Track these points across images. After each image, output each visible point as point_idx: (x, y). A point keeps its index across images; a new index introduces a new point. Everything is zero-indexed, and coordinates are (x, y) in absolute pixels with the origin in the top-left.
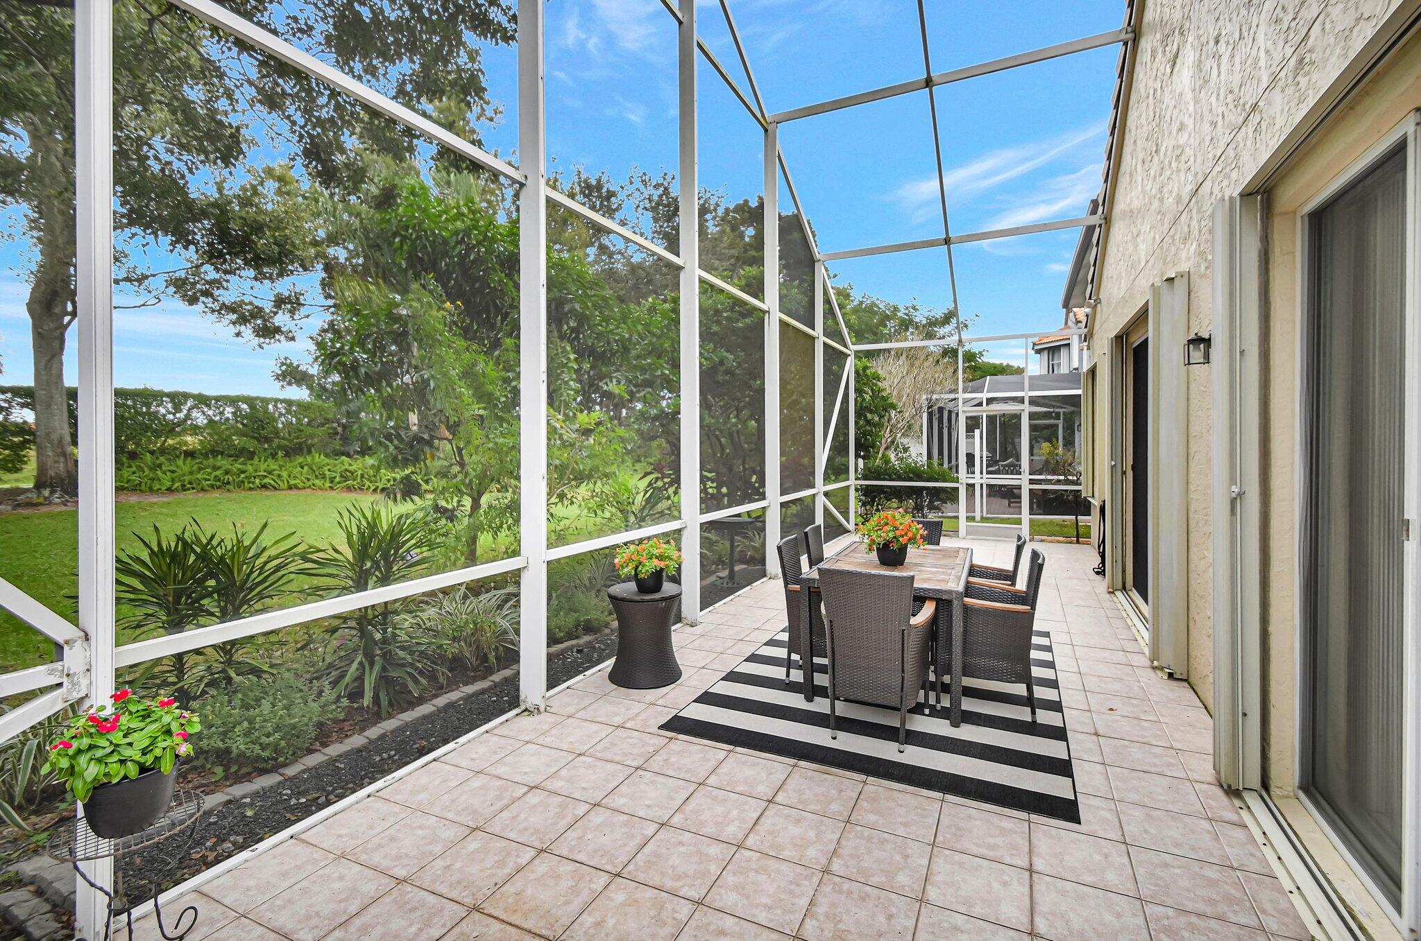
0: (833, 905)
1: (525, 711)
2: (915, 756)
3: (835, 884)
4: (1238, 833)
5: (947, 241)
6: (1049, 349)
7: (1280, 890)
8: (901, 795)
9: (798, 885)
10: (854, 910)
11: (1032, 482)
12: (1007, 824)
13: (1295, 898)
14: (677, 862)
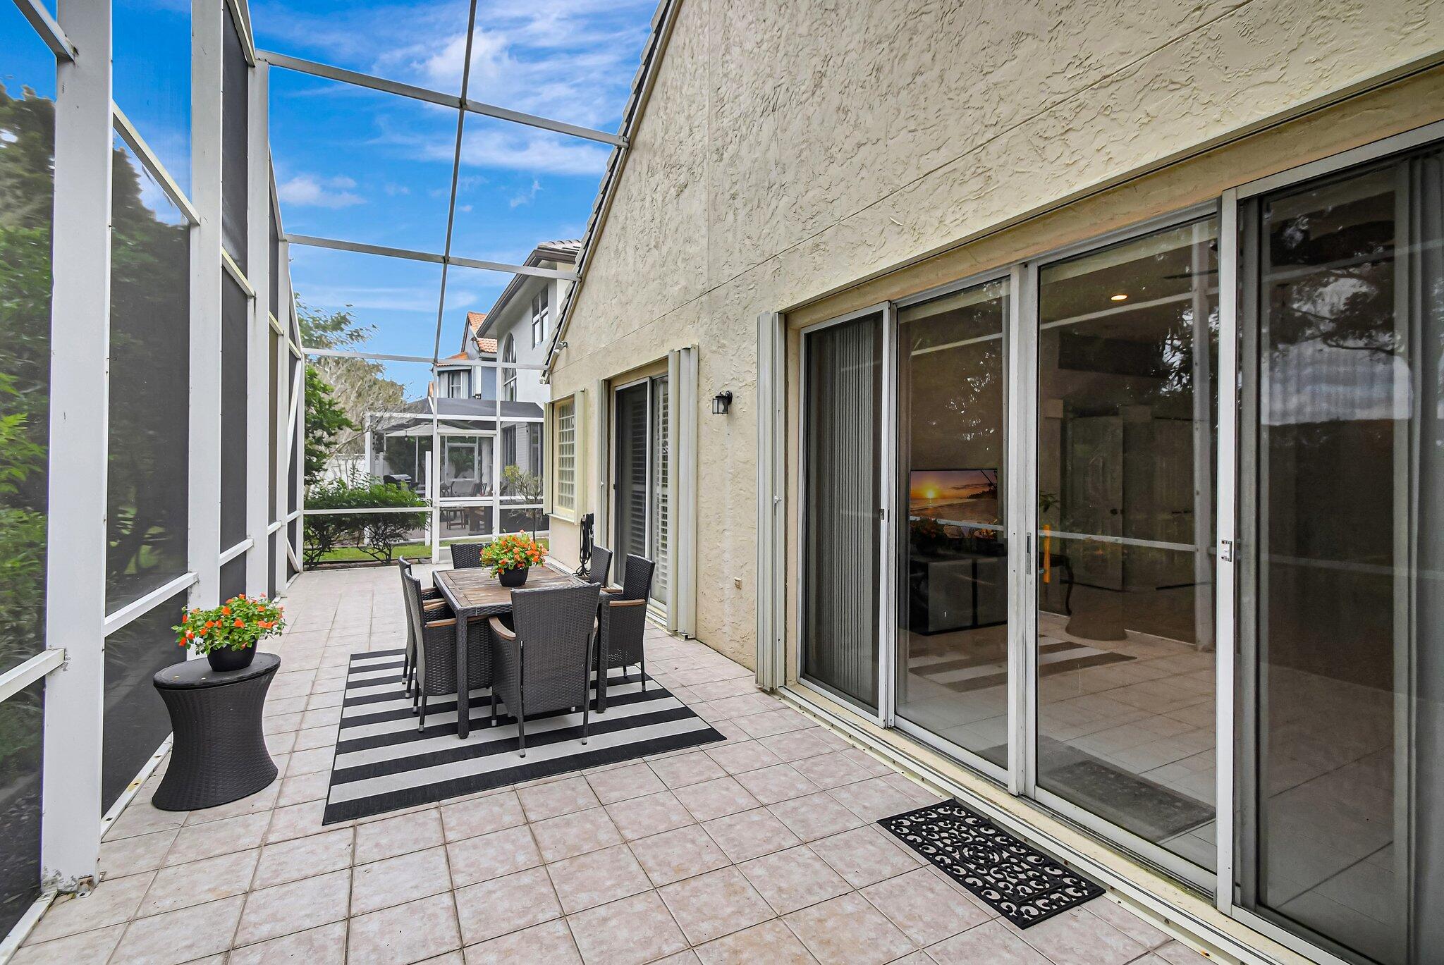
0: (655, 857)
1: (57, 896)
2: (596, 743)
3: (641, 845)
4: (788, 712)
5: (446, 260)
6: (449, 372)
7: (824, 730)
8: (618, 771)
9: (618, 861)
10: (669, 851)
11: (502, 502)
12: (694, 757)
13: (833, 731)
14: (506, 905)
